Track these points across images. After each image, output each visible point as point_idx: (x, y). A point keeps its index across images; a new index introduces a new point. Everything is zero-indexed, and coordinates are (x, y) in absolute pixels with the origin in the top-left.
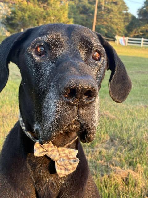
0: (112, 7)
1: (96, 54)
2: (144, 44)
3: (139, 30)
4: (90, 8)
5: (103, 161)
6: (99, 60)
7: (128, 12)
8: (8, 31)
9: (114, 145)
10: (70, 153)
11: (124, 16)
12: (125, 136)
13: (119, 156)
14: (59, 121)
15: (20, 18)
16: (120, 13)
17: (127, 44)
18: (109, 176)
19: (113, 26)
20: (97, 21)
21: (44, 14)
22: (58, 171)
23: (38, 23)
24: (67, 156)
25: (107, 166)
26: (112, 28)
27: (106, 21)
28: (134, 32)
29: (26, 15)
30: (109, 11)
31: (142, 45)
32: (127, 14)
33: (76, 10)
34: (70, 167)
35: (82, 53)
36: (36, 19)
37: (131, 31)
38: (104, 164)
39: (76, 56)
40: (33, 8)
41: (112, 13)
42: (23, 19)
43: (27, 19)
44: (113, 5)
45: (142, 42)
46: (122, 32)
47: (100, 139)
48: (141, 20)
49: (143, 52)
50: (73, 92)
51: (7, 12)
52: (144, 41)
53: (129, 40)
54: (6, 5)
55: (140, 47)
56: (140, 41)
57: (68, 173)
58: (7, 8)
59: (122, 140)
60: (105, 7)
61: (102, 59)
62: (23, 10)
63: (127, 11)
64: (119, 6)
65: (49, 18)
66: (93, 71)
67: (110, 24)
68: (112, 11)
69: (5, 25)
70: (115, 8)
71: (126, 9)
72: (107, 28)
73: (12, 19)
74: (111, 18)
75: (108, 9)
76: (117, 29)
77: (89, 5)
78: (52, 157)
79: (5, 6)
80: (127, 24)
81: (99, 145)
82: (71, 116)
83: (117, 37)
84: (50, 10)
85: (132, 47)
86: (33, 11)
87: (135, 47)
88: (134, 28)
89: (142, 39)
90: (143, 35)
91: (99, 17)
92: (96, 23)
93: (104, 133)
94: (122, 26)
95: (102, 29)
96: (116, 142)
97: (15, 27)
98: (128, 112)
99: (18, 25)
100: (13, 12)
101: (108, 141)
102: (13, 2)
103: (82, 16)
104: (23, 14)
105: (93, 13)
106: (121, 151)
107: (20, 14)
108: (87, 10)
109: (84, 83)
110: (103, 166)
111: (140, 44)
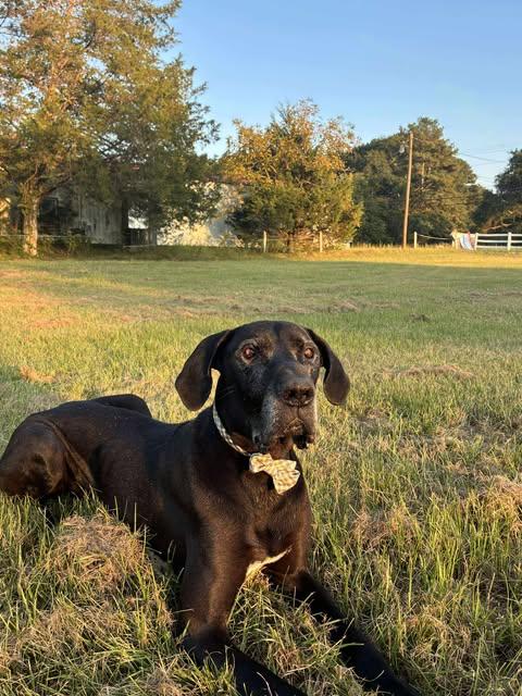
0: (441, 177)
1: (308, 352)
2: (513, 244)
3: (502, 219)
4: (395, 184)
5: (458, 465)
6: (312, 357)
7: (476, 183)
8: (239, 237)
9: (479, 430)
10: (288, 465)
11: (468, 194)
12: (505, 412)
13: (499, 454)
14: (281, 424)
15: (261, 211)
16: (459, 188)
17: (476, 246)
18: (481, 498)
19: (444, 214)
20: (411, 207)
21: (306, 197)
22: (277, 487)
23: (294, 217)
24: (285, 470)
25: (472, 476)
26: (442, 219)
27: (430, 205)
28: (490, 222)
29: (272, 204)
30: (435, 186)
31: (509, 247)
32: (474, 189)
33: (368, 189)
34: (290, 481)
35: (294, 353)
36: (291, 211)
37: (484, 220)
38: (461, 472)
39: (289, 356)
40: (285, 190)
41: (442, 188)
42: (265, 212)
43: (274, 212)
44: (443, 172)
45: (510, 241)
46: (464, 224)
47: (444, 419)
48: (504, 197)
49: (512, 260)
50: (293, 393)
51: (237, 202)
52: (513, 238)
53: (480, 238)
54: (233, 188)
55: (506, 252)
56: (506, 238)
57: (287, 488)
58: (235, 193)
59: (498, 421)
60: (426, 179)
61: (316, 356)
62: (265, 195)
63: (473, 182)
64: (455, 174)
65: (315, 207)
66: (308, 369)
67: (438, 210)
68: (443, 185)
69: (233, 226)
70: (448, 179)
71: (471, 177)
72: (432, 219)
73: (245, 213)
74: (440, 199)
75: (434, 182)
76: (454, 220)
77: (394, 178)
78: (269, 473)
79: (231, 189)
80: (474, 208)
81: (444, 431)
82: (292, 417)
83: (455, 234)
84: (317, 191)
85: (487, 253)
86: (285, 195)
87: (495, 251)
88: (490, 215)
89: (510, 235)
90: (509, 227)
91: (417, 199)
92: (410, 212)
93: (452, 406)
94: (463, 214)
95: (422, 222)
96: (485, 424)
97: (251, 230)
98: (503, 365)
99: (256, 224)
100: (248, 201)
101: (463, 424)
102: (246, 182)
103: (380, 199)
104: (267, 202)
105: (403, 192)
106: (500, 443)
107: (259, 202)
108: (391, 187)
109: (302, 385)
110: (459, 475)
111: (505, 244)
